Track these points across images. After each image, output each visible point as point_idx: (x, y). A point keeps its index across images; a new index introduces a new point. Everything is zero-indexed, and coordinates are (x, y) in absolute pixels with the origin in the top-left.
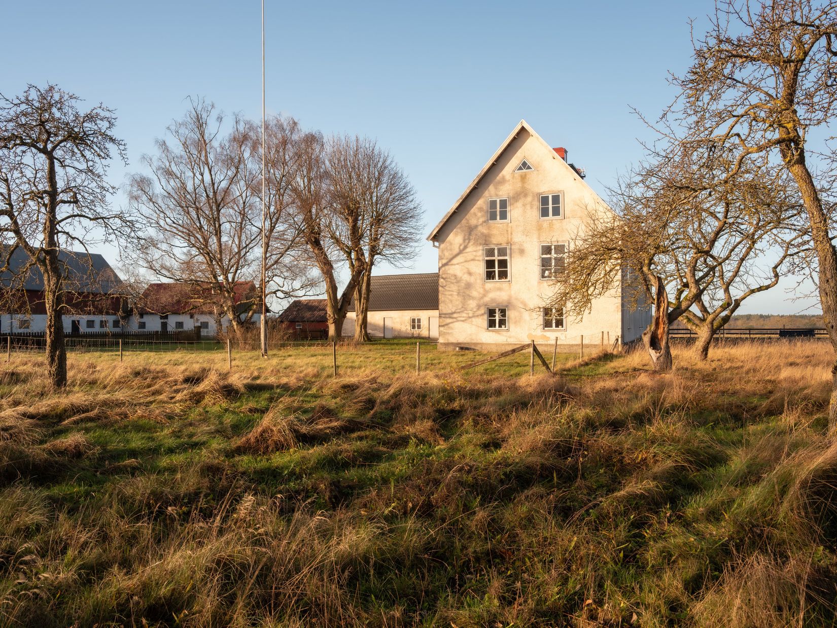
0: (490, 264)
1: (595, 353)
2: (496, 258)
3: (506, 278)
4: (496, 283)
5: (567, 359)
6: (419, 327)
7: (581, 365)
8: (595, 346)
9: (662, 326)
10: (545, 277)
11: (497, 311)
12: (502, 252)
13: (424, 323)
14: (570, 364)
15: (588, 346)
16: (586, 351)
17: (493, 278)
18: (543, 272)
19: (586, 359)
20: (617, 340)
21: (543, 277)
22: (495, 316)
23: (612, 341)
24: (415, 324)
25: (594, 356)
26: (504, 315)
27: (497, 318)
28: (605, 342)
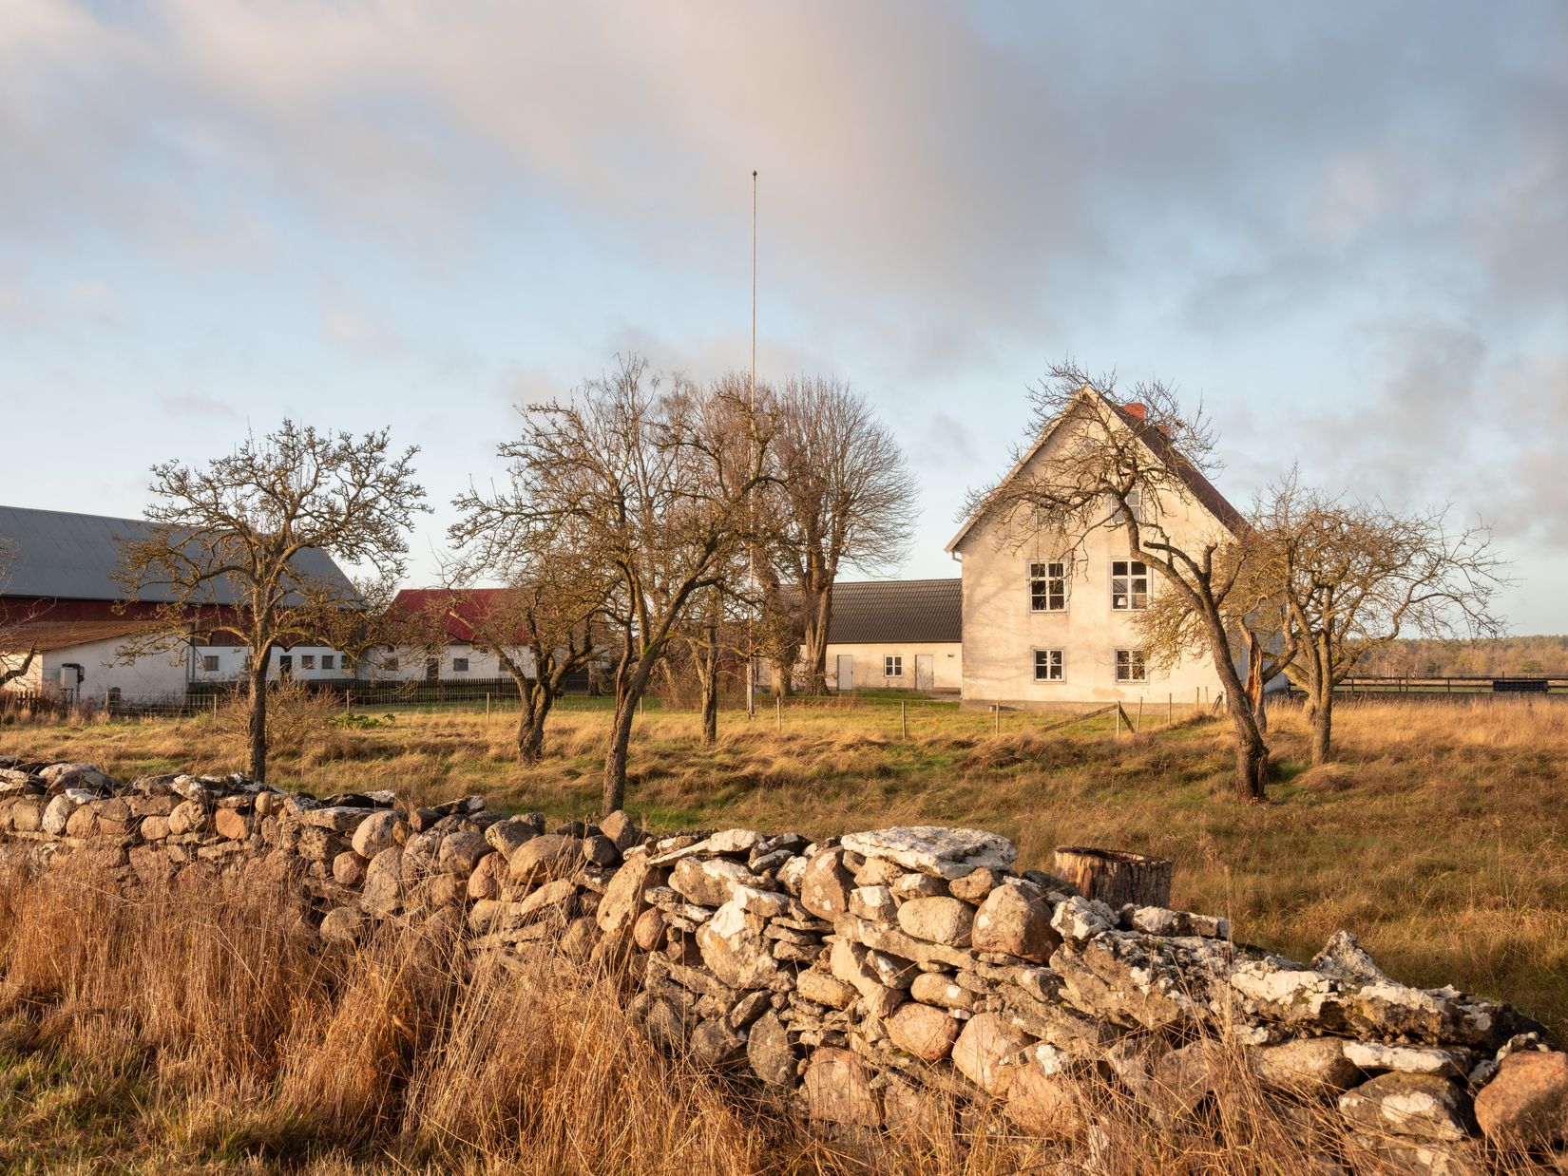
0: (1038, 587)
1: (1187, 715)
2: (1047, 579)
3: (1062, 607)
4: (1047, 616)
5: (1152, 722)
6: (899, 671)
7: (1168, 729)
8: (1188, 705)
9: (1256, 685)
10: (1119, 607)
11: (1048, 654)
12: (1056, 569)
13: (907, 665)
14: (1155, 728)
15: (1180, 706)
16: (1176, 712)
17: (1043, 607)
18: (1116, 599)
19: (1175, 722)
20: (1220, 697)
21: (1116, 606)
22: (1045, 662)
23: (1213, 700)
24: (893, 666)
25: (1186, 719)
26: (1059, 661)
27: (1049, 663)
28: (1202, 700)
